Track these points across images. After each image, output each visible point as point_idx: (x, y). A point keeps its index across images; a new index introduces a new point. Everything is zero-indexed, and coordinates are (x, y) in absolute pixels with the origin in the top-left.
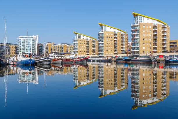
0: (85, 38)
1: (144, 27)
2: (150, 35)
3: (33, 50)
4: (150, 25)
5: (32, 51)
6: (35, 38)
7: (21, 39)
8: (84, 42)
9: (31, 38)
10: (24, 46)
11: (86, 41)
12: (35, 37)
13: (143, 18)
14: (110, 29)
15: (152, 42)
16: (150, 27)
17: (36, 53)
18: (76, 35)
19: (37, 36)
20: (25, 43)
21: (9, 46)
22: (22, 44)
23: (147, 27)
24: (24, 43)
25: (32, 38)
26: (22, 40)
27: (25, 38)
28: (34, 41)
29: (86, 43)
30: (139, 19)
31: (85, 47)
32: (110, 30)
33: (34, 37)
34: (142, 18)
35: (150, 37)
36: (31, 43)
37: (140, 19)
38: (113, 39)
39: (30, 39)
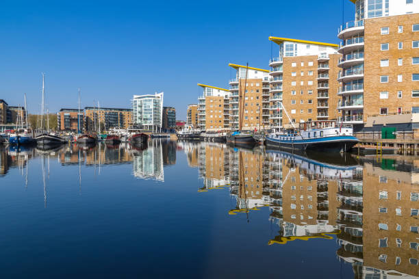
0: (223, 94)
1: (294, 65)
2: (310, 83)
3: (155, 119)
4: (311, 58)
5: (152, 121)
6: (159, 97)
7: (136, 101)
8: (219, 103)
9: (150, 98)
10: (141, 113)
11: (222, 101)
12: (159, 95)
13: (296, 46)
14: (256, 72)
15: (316, 97)
16: (311, 64)
17: (161, 124)
18: (205, 89)
19: (162, 93)
20: (143, 108)
21: (123, 112)
22: (138, 109)
23: (302, 64)
24: (141, 106)
25: (153, 99)
26: (138, 103)
27: (143, 99)
28: (156, 104)
29: (223, 103)
30: (285, 50)
31: (220, 112)
32: (256, 75)
33: (156, 95)
34: (292, 46)
35: (310, 86)
36: (152, 107)
37: (287, 50)
38: (261, 94)
39: (150, 100)
